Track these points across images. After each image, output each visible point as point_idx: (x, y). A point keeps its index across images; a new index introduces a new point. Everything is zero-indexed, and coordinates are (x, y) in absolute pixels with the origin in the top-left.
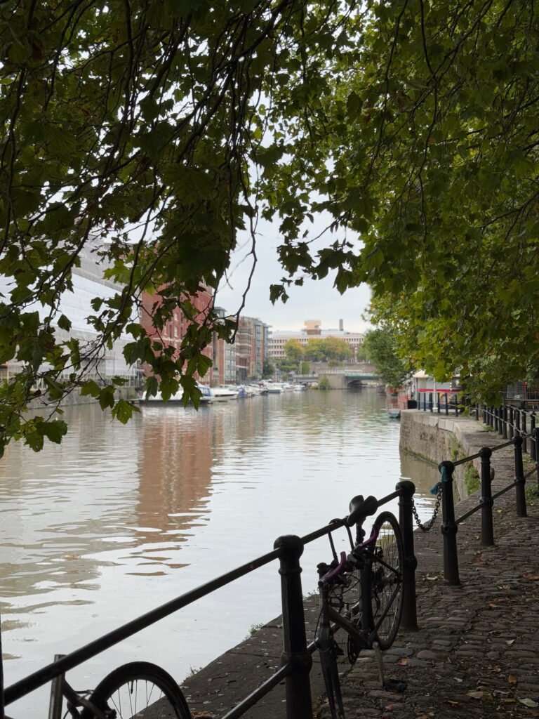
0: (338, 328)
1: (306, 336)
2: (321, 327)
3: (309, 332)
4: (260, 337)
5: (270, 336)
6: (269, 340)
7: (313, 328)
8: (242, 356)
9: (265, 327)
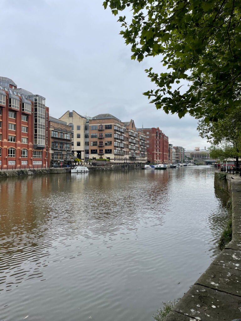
0: (204, 149)
1: (195, 151)
2: (200, 149)
3: (196, 150)
4: (182, 151)
5: (185, 151)
6: (185, 152)
7: (197, 149)
8: (177, 156)
9: (183, 149)
